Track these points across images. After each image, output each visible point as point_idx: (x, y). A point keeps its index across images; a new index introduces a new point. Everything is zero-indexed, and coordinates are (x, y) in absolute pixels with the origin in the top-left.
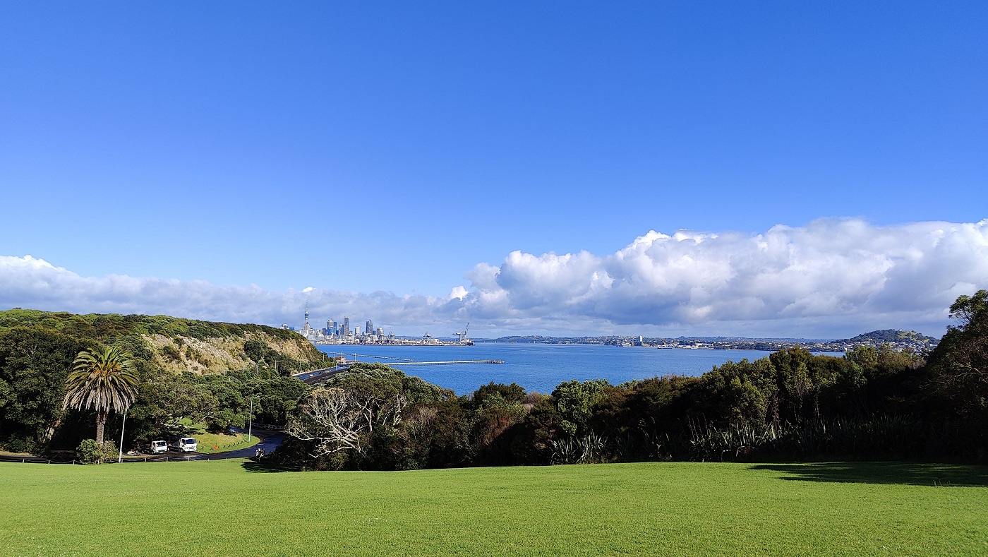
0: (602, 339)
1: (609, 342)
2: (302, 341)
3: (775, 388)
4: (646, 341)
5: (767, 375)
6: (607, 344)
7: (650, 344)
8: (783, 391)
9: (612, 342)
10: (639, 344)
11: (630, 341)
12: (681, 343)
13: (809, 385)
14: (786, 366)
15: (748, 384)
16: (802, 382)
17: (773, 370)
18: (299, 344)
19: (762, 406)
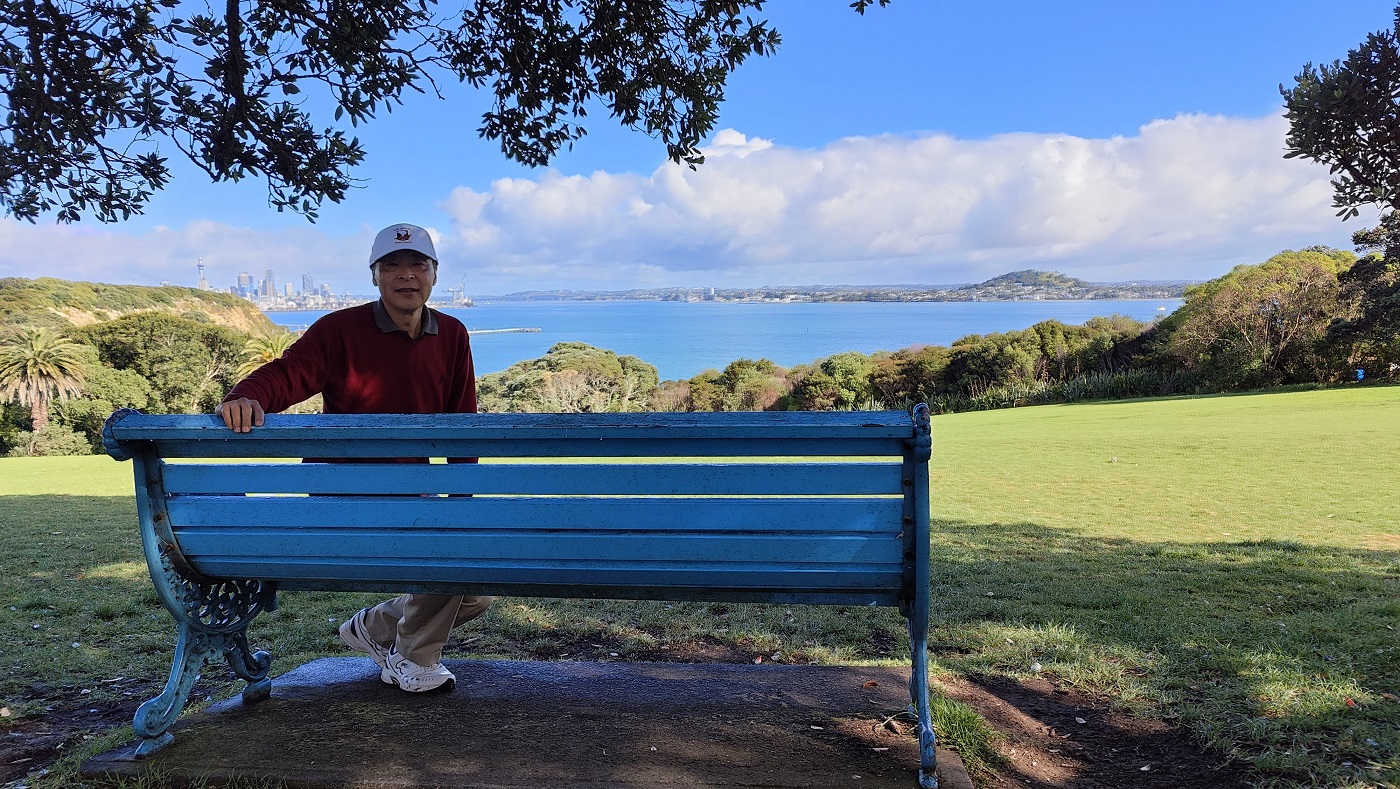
0: (656, 293)
1: (670, 296)
2: (251, 310)
3: (1040, 353)
4: (718, 293)
5: (1033, 343)
6: (665, 299)
7: (727, 298)
8: (1046, 355)
9: (671, 296)
10: (710, 298)
11: (697, 293)
12: (768, 295)
13: (1066, 349)
14: (1047, 335)
15: (1019, 350)
16: (1060, 348)
17: (1038, 337)
18: (247, 314)
19: (1030, 367)
